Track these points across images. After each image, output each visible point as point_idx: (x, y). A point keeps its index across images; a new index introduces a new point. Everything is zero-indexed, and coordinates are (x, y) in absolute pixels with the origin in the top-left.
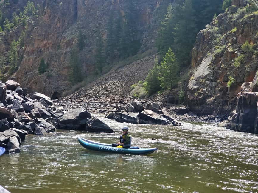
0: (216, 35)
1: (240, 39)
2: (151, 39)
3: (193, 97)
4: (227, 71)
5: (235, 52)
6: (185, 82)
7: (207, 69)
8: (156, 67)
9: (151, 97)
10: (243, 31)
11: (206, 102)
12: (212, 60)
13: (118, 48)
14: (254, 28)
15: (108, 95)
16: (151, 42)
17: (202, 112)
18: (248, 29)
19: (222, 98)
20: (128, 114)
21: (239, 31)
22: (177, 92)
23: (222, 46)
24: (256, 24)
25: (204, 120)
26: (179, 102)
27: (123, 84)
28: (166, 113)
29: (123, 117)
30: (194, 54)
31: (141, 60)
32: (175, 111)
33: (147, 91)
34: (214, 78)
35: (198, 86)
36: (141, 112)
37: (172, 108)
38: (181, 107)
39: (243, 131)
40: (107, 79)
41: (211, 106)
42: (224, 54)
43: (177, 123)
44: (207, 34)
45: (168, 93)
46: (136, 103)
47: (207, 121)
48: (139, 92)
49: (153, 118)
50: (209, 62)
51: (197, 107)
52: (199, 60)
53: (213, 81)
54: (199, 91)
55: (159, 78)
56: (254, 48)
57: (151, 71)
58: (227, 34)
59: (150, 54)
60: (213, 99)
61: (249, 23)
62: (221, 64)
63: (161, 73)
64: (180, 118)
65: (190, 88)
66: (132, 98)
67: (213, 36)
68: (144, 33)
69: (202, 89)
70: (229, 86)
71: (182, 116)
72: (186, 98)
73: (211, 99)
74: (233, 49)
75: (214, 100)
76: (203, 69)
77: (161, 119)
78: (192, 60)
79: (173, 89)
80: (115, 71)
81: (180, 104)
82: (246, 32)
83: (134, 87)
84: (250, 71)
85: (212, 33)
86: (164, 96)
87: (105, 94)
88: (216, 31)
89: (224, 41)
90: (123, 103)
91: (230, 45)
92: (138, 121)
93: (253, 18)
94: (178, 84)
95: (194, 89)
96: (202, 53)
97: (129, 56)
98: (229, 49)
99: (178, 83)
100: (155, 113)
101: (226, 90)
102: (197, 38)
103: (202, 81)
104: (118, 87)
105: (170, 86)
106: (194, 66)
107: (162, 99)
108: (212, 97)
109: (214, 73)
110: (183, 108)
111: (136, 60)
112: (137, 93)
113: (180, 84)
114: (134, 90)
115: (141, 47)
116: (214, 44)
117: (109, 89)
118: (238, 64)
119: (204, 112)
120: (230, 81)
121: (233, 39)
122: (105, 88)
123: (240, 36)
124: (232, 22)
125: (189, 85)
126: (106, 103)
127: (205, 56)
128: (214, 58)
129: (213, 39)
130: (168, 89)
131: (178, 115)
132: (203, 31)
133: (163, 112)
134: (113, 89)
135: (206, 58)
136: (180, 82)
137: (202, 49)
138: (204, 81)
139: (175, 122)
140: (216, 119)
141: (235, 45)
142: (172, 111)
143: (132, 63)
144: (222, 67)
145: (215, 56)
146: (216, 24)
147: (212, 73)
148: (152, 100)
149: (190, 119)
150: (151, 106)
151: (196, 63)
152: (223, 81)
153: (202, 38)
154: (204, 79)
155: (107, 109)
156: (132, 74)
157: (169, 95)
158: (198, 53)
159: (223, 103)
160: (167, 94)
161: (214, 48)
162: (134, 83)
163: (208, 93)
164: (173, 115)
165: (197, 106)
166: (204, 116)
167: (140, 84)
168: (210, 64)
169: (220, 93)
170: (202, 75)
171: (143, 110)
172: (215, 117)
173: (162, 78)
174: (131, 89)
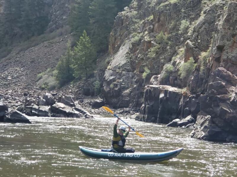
0: (134, 20)
1: (156, 28)
2: (62, 14)
3: (110, 88)
4: (144, 61)
5: (152, 42)
6: (102, 71)
7: (124, 58)
8: (68, 52)
9: (62, 88)
10: (159, 19)
11: (122, 94)
12: (129, 48)
13: (20, 25)
14: (169, 17)
15: (8, 85)
16: (63, 18)
17: (118, 105)
18: (164, 18)
19: (138, 90)
20: (39, 108)
21: (155, 20)
22: (93, 82)
23: (139, 34)
24: (172, 13)
25: (119, 113)
26: (95, 94)
27: (27, 72)
28: (78, 106)
29: (34, 111)
30: (111, 40)
31: (50, 41)
32: (90, 104)
33: (58, 82)
34: (131, 68)
35: (115, 77)
36: (53, 105)
37: (86, 101)
38: (96, 100)
39: (149, 121)
40: (6, 65)
41: (127, 99)
42: (141, 42)
43: (89, 116)
44: (125, 18)
45: (82, 83)
46: (47, 96)
47: (122, 114)
48: (48, 82)
49: (65, 111)
50: (127, 51)
51: (113, 100)
52: (117, 47)
53: (130, 72)
54: (115, 83)
55: (72, 66)
56: (169, 39)
57: (63, 57)
58: (145, 21)
59: (61, 34)
60: (129, 91)
61: (165, 12)
62: (138, 54)
63: (75, 60)
64: (95, 112)
65: (106, 79)
66: (39, 90)
67: (131, 21)
68: (52, 6)
69: (118, 80)
70: (144, 78)
71: (97, 110)
72: (102, 89)
73: (127, 91)
74: (150, 38)
75: (131, 92)
76: (120, 58)
77: (73, 112)
78: (109, 46)
79: (88, 79)
80: (16, 54)
81: (96, 97)
82: (162, 21)
83: (42, 76)
84: (164, 63)
85: (131, 17)
86: (78, 87)
87: (5, 84)
88: (135, 15)
89: (142, 28)
90: (28, 95)
91: (147, 34)
92: (49, 114)
93: (169, 7)
94: (94, 74)
95: (110, 80)
96: (120, 39)
97: (33, 35)
98: (146, 37)
99: (94, 72)
100: (67, 106)
101: (142, 82)
102: (115, 21)
103: (118, 71)
104: (22, 75)
105: (85, 75)
106: (112, 54)
107: (76, 90)
108: (128, 89)
109: (131, 62)
110: (99, 100)
111: (43, 42)
112: (46, 84)
113: (96, 73)
114: (42, 79)
115: (50, 24)
116: (132, 30)
117: (9, 78)
118: (154, 55)
119: (120, 105)
120: (146, 72)
121: (150, 27)
122: (4, 77)
123: (156, 25)
124: (150, 8)
125: (105, 75)
126: (7, 96)
127: (122, 43)
128: (131, 46)
129: (131, 25)
130: (83, 79)
131: (93, 109)
132: (122, 14)
133: (76, 105)
134: (15, 78)
135: (124, 45)
136: (97, 71)
137: (119, 35)
138: (120, 71)
139: (88, 115)
140: (131, 112)
141: (152, 34)
142: (86, 104)
143: (38, 44)
144: (139, 56)
145: (133, 44)
146: (135, 8)
147: (129, 62)
148: (64, 91)
149: (105, 113)
150: (63, 99)
151: (114, 50)
152: (139, 72)
153: (120, 22)
154: (120, 69)
155: (9, 103)
156: (39, 60)
157: (84, 86)
158: (115, 39)
159: (139, 95)
160: (82, 85)
161: (132, 35)
162: (42, 70)
163: (124, 84)
164: (87, 108)
165: (113, 98)
166: (120, 109)
167: (49, 72)
168: (127, 53)
169: (136, 85)
170: (119, 65)
171: (55, 103)
172: (130, 110)
173: (76, 66)
174: (38, 79)
